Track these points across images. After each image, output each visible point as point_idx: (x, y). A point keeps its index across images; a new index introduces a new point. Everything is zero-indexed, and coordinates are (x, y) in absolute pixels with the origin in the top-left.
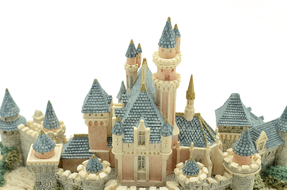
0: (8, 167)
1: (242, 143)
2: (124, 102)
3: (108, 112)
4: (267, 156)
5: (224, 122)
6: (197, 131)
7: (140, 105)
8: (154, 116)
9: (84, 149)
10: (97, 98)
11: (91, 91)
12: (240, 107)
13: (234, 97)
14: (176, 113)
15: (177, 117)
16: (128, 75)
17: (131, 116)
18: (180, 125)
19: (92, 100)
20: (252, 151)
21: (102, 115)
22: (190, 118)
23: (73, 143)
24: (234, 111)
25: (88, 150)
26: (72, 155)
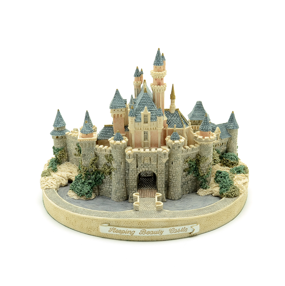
0: (58, 162)
1: (204, 124)
2: (134, 103)
3: (125, 108)
4: (222, 146)
5: (193, 118)
6: (177, 119)
7: (144, 100)
8: (152, 106)
9: (110, 133)
10: (118, 100)
11: (115, 96)
12: (202, 109)
13: (198, 103)
14: (165, 109)
15: (166, 111)
16: (136, 88)
17: (139, 107)
18: (168, 116)
19: (116, 101)
20: (210, 128)
21: (121, 110)
22: (173, 112)
23: (104, 131)
24: (199, 111)
25: (113, 134)
26: (103, 137)
